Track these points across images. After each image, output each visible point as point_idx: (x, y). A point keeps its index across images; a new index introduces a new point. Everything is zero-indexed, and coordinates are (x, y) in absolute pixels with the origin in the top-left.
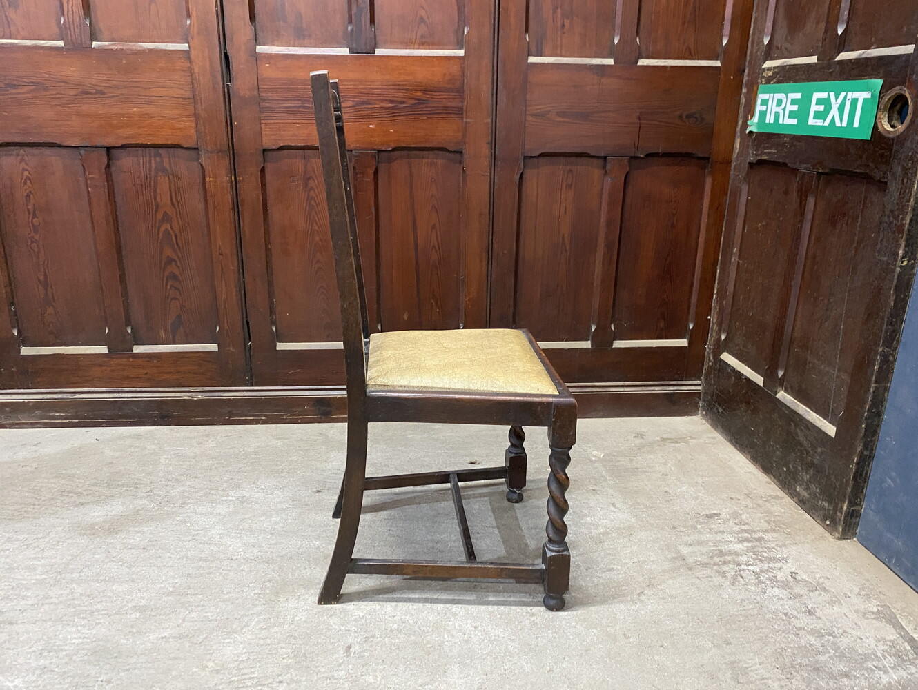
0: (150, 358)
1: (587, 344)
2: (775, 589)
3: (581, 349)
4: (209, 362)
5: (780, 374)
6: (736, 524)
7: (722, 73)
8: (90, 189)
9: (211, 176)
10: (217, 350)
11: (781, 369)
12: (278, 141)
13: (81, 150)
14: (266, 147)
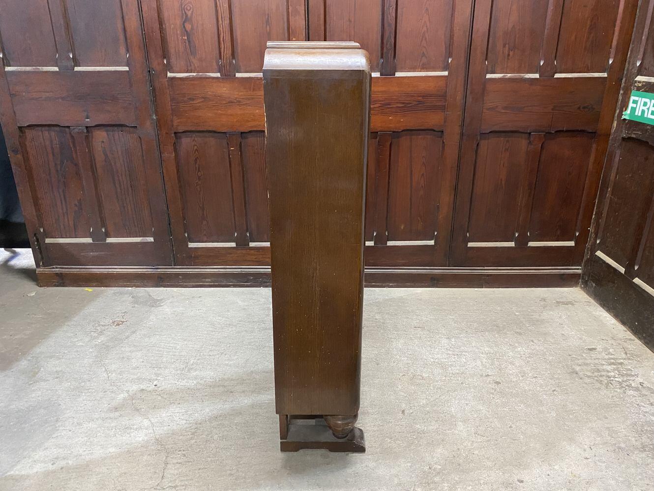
0: (258, 250)
1: (512, 244)
2: (631, 391)
3: (508, 247)
5: (636, 268)
6: (606, 354)
7: (607, 80)
8: (231, 156)
11: (637, 265)
13: (227, 134)
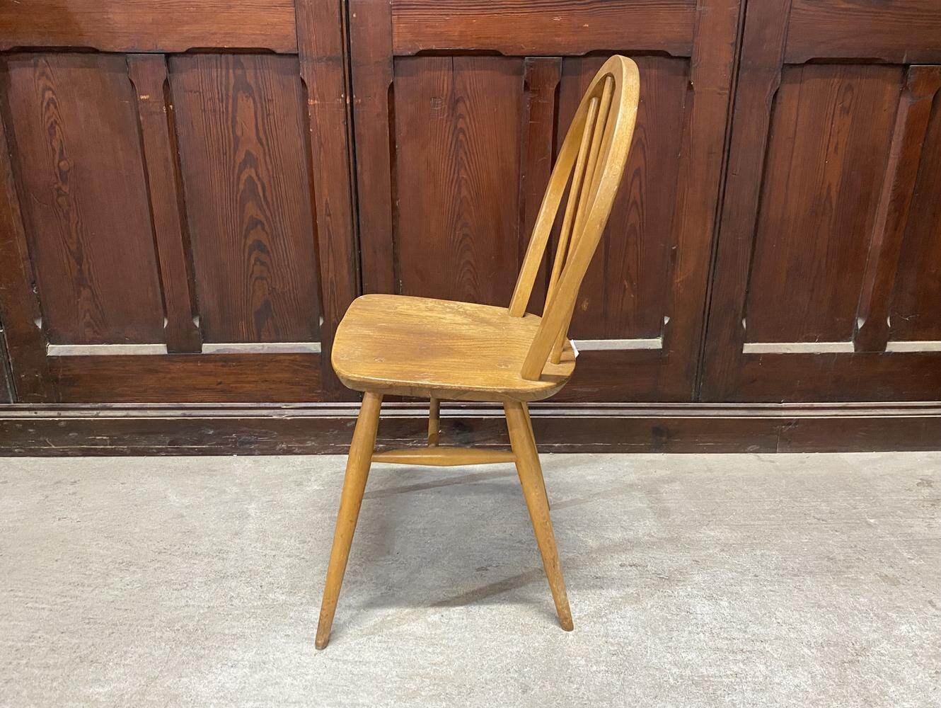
0: (225, 362)
1: (848, 347)
3: (839, 354)
4: (309, 366)
8: (141, 118)
9: (317, 96)
10: (320, 350)
12: (417, 43)
13: (130, 58)
14: (398, 53)
